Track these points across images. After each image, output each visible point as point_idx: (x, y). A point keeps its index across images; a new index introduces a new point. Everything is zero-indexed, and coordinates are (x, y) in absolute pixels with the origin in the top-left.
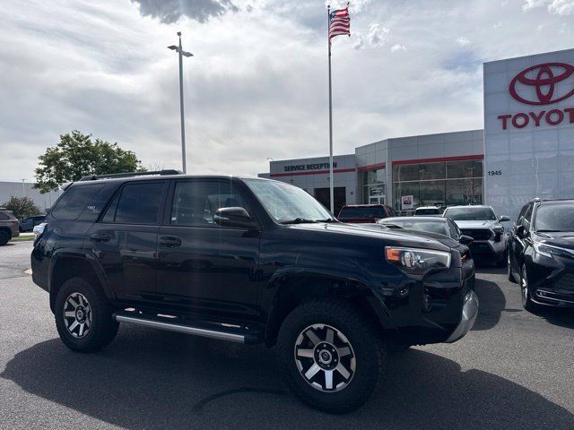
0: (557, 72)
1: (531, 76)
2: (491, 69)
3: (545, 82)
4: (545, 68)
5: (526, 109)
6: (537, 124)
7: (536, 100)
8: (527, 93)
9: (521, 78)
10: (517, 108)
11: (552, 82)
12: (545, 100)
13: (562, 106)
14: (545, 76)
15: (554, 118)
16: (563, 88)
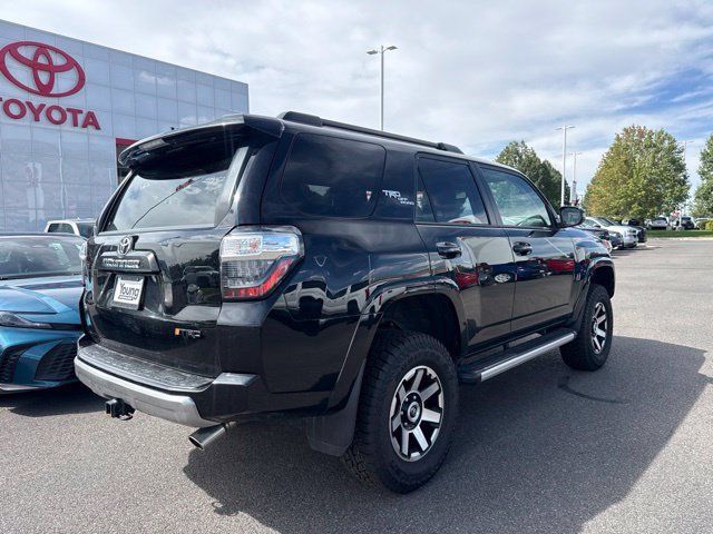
0: (58, 61)
1: (27, 53)
3: (42, 67)
4: (42, 49)
6: (37, 119)
7: (34, 87)
8: (21, 73)
9: (12, 50)
11: (52, 70)
12: (44, 90)
14: (42, 60)
15: (56, 115)
16: (64, 82)
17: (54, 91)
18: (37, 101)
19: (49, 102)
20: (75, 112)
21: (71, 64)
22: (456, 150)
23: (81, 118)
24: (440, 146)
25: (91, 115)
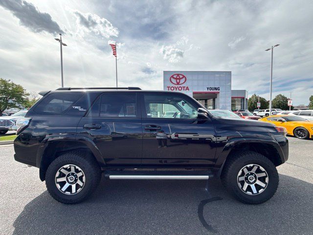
0: (181, 77)
1: (175, 76)
2: (165, 73)
3: (178, 79)
4: (178, 75)
5: (174, 86)
6: (176, 90)
7: (176, 83)
8: (174, 81)
9: (172, 77)
10: (171, 85)
11: (180, 79)
12: (178, 84)
13: (182, 86)
14: (178, 77)
15: (180, 89)
16: (182, 81)
17: (180, 83)
18: (176, 86)
19: (179, 86)
20: (184, 87)
21: (184, 76)
22: (138, 89)
23: (185, 88)
24: (130, 88)
25: (187, 87)
